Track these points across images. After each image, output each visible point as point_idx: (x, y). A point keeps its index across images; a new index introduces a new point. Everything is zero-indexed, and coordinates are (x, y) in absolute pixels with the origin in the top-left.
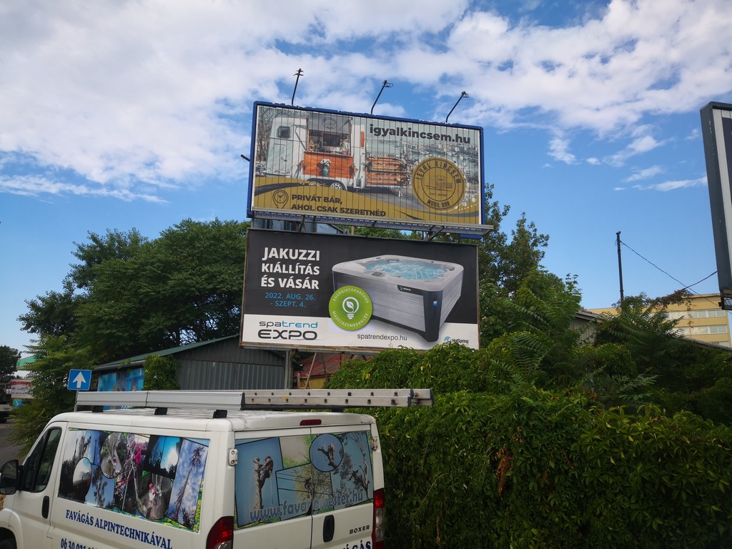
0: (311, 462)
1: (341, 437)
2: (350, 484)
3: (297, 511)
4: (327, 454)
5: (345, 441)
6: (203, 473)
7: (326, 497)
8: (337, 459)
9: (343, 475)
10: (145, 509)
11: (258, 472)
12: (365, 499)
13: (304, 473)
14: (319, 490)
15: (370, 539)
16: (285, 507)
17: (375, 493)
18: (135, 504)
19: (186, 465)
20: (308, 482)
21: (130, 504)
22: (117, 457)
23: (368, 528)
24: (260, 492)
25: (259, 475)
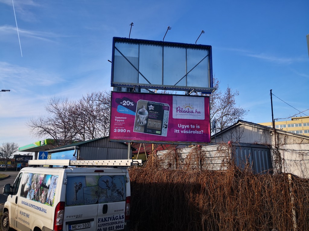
0: (98, 185)
1: (113, 177)
2: (115, 194)
3: (92, 202)
4: (106, 183)
5: (114, 178)
6: (56, 187)
7: (105, 198)
8: (110, 184)
9: (112, 191)
10: (41, 200)
11: (76, 187)
13: (96, 189)
14: (102, 195)
16: (86, 200)
17: (126, 197)
18: (39, 198)
19: (52, 184)
20: (96, 192)
21: (37, 198)
22: (35, 182)
23: (123, 210)
24: (76, 194)
25: (76, 188)
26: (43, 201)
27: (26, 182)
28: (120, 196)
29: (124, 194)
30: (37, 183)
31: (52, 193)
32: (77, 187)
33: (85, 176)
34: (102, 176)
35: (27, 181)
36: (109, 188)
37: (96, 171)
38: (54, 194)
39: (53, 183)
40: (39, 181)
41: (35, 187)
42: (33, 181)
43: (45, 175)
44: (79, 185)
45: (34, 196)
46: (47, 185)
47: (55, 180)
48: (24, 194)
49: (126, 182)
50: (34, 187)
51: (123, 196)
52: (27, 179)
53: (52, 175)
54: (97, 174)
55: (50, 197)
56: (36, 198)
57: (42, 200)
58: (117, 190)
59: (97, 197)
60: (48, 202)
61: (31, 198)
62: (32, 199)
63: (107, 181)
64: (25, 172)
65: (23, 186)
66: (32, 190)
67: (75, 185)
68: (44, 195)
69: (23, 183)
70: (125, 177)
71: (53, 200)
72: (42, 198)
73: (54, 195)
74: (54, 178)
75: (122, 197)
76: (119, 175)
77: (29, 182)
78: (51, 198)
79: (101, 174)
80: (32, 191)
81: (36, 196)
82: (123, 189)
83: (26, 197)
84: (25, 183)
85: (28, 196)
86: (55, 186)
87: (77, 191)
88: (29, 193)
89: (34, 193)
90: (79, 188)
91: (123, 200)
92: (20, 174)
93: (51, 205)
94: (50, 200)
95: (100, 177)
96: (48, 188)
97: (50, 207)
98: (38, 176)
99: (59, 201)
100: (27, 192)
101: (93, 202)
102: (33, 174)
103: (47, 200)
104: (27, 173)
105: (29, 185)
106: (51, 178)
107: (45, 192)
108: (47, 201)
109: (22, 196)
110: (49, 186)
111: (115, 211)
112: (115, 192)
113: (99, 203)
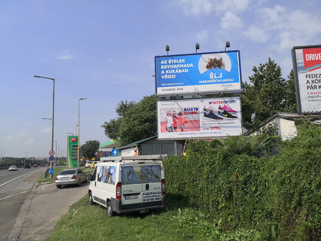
0: (142, 172)
1: (151, 166)
2: (154, 177)
7: (146, 180)
8: (149, 171)
9: (151, 175)
12: (159, 181)
13: (140, 174)
14: (144, 178)
15: (161, 191)
16: (134, 181)
17: (162, 180)
19: (114, 172)
20: (141, 176)
22: (105, 172)
23: (160, 188)
24: (128, 178)
25: (128, 174)
28: (157, 179)
29: (160, 177)
31: (114, 177)
33: (133, 166)
34: (144, 166)
36: (149, 173)
37: (140, 163)
40: (107, 171)
42: (103, 171)
43: (110, 167)
45: (105, 180)
46: (111, 173)
47: (115, 169)
48: (99, 180)
49: (161, 169)
50: (104, 174)
51: (159, 179)
52: (100, 170)
54: (140, 165)
56: (106, 182)
57: (109, 182)
58: (155, 175)
59: (141, 179)
62: (104, 182)
63: (148, 169)
65: (99, 175)
66: (103, 177)
67: (127, 172)
68: (110, 179)
70: (159, 166)
71: (115, 182)
76: (156, 165)
77: (101, 172)
78: (114, 180)
79: (143, 165)
82: (159, 174)
84: (99, 173)
85: (102, 180)
86: (116, 173)
87: (128, 176)
88: (102, 179)
89: (105, 178)
90: (130, 174)
91: (160, 182)
93: (114, 184)
95: (142, 166)
96: (112, 175)
97: (114, 185)
98: (106, 168)
99: (118, 182)
100: (101, 178)
101: (139, 183)
102: (103, 167)
104: (100, 166)
106: (113, 168)
107: (110, 177)
108: (112, 182)
111: (154, 188)
113: (143, 183)
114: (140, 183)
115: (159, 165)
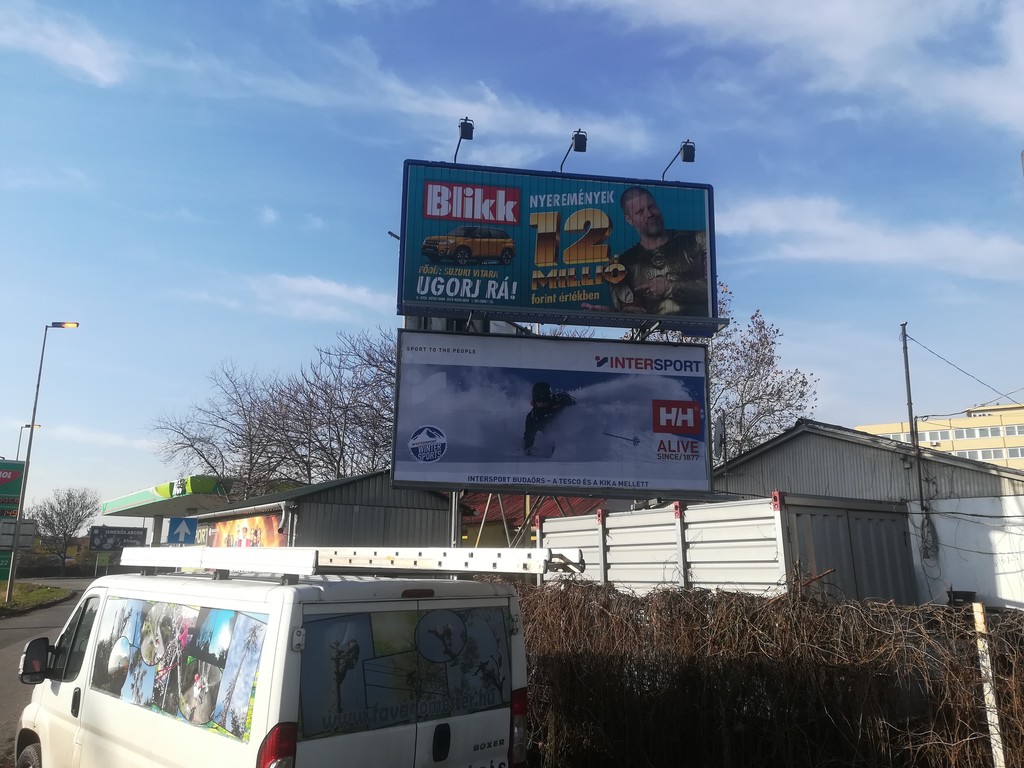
1: (464, 615)
2: (476, 681)
3: (394, 717)
4: (442, 638)
5: (470, 620)
6: (258, 661)
7: (439, 698)
9: (464, 669)
10: (188, 709)
11: (337, 660)
12: (498, 701)
13: (407, 665)
14: (428, 687)
15: (504, 759)
16: (375, 711)
17: (513, 693)
18: (177, 702)
19: (239, 649)
20: (411, 676)
21: (171, 701)
22: (160, 637)
24: (338, 689)
25: (338, 665)
26: (197, 717)
27: (115, 633)
28: (493, 689)
29: (504, 679)
30: (166, 642)
31: (240, 684)
32: (341, 661)
33: (369, 613)
34: (428, 612)
35: (121, 630)
36: (454, 657)
38: (249, 690)
39: (243, 645)
40: (178, 635)
41: (159, 656)
42: (147, 633)
43: (205, 611)
44: (350, 651)
45: (156, 691)
46: (215, 650)
47: (254, 631)
48: (109, 681)
49: (512, 632)
50: (152, 654)
51: (500, 688)
52: (119, 624)
53: (237, 612)
54: (411, 606)
55: (229, 699)
56: (166, 701)
57: (193, 710)
58: (482, 667)
59: (412, 698)
60: (220, 719)
61: (143, 701)
62: (148, 705)
63: (448, 632)
64: (111, 592)
65: (104, 650)
66: (144, 667)
67: (334, 654)
68: (203, 690)
69: (105, 636)
70: (505, 612)
71: (248, 716)
72: (195, 703)
73: (253, 695)
74: (246, 623)
75: (497, 692)
76: (485, 608)
77: (128, 632)
78: (239, 706)
79: (425, 605)
80: (145, 673)
81: (164, 692)
82: (500, 660)
83: (116, 691)
84: (111, 639)
85: (126, 688)
86: (256, 657)
87: (340, 677)
88: (129, 680)
89: (156, 681)
90: (349, 665)
91: (503, 705)
92: (88, 600)
93: (238, 732)
94: (233, 713)
95: (422, 616)
96: (221, 662)
97: (232, 742)
98: (169, 613)
99: (274, 721)
101: (398, 719)
102: (148, 604)
103: (216, 712)
104: (121, 598)
105: (132, 645)
106: (233, 622)
107: (205, 679)
108: (213, 716)
109: (100, 688)
110: (224, 654)
112: (476, 674)
113: (420, 719)
114: (406, 722)
115: (500, 608)
